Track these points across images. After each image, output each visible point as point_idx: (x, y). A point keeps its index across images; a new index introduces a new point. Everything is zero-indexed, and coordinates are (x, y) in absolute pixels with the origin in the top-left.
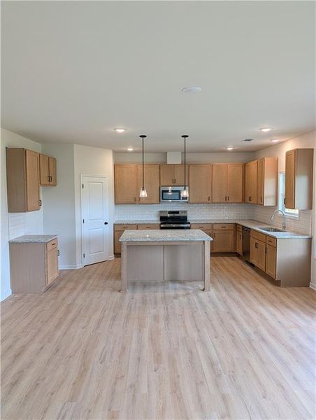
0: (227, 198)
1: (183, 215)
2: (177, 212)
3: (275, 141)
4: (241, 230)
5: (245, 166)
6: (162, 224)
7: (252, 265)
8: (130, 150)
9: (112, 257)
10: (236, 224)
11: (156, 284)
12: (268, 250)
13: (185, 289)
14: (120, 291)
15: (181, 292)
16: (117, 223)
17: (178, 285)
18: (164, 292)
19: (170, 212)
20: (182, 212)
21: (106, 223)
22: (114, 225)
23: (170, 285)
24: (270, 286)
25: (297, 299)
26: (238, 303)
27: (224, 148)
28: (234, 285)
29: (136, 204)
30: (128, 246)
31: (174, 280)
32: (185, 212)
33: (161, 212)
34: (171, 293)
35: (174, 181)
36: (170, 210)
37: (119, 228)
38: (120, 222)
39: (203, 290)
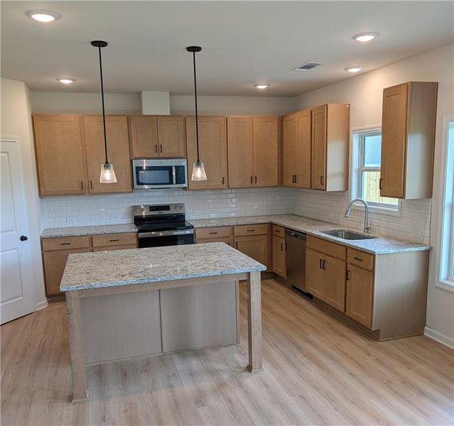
0: (253, 179)
1: (178, 211)
2: (167, 208)
3: (354, 71)
4: (282, 234)
5: (281, 121)
6: (140, 231)
7: (309, 296)
8: (66, 82)
9: (43, 303)
10: (271, 225)
11: (147, 366)
12: (352, 275)
13: (212, 373)
14: (70, 398)
15: (207, 383)
16: (48, 235)
17: (194, 363)
18: (171, 387)
19: (152, 208)
20: (176, 206)
21: (23, 238)
22: (42, 239)
23: (179, 365)
24: (363, 342)
25: (423, 367)
26: (327, 395)
27: (251, 86)
28: (300, 349)
29: (83, 194)
30: (83, 300)
31: (184, 350)
32: (181, 206)
33: (135, 208)
34: (187, 388)
35: (158, 148)
36: (152, 204)
37: (53, 246)
38: (54, 234)
39: (249, 368)
